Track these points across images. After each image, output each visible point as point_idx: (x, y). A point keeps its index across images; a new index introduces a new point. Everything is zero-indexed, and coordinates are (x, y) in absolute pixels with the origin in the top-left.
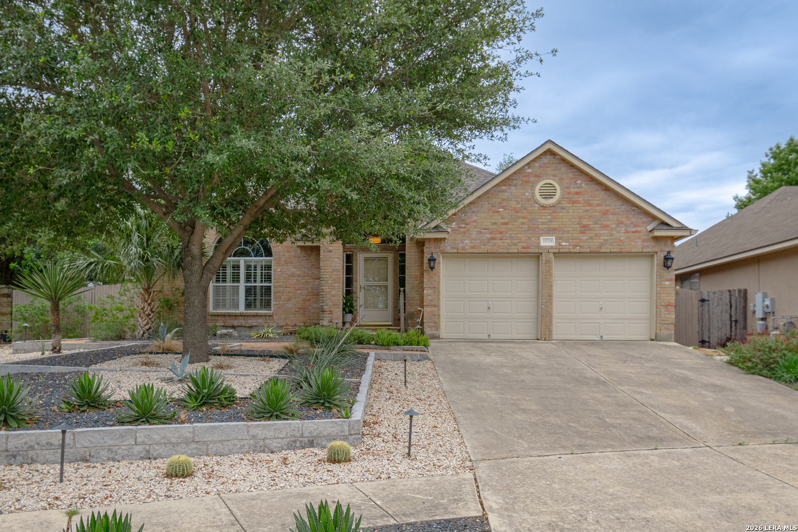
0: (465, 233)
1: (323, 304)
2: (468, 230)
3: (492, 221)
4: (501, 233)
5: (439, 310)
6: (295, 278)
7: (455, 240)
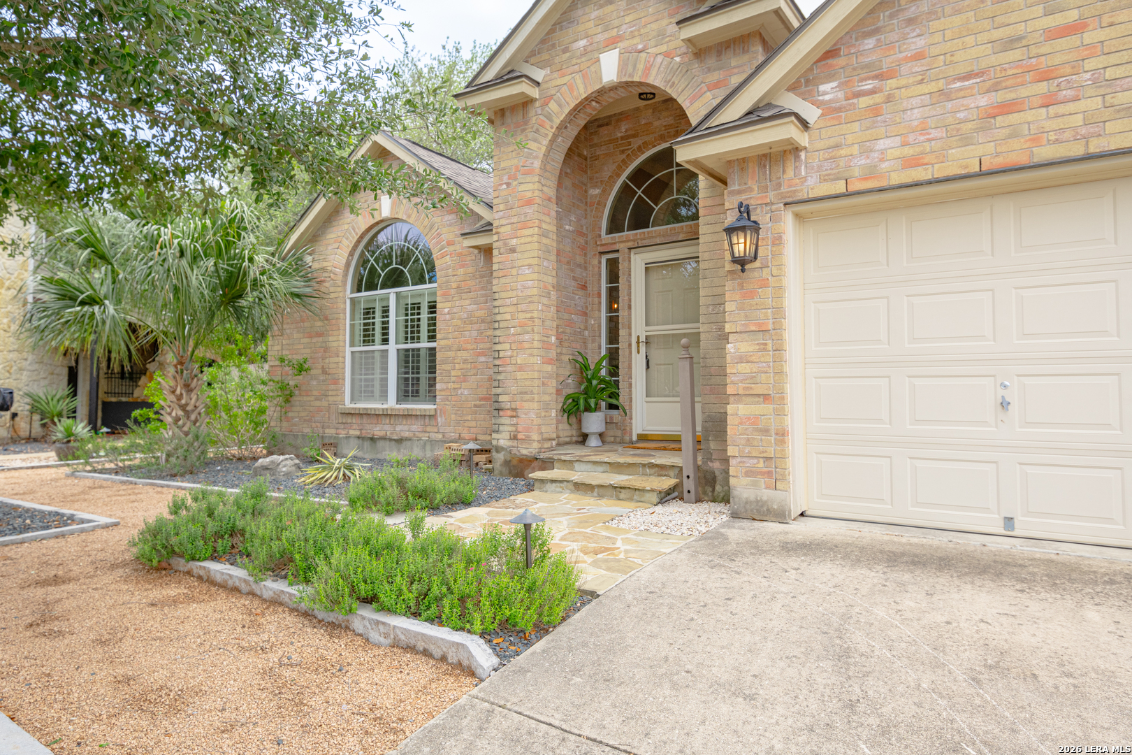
0: (875, 111)
1: (499, 391)
2: (889, 99)
3: (997, 34)
4: (1045, 76)
5: (780, 413)
6: (476, 327)
7: (837, 146)
